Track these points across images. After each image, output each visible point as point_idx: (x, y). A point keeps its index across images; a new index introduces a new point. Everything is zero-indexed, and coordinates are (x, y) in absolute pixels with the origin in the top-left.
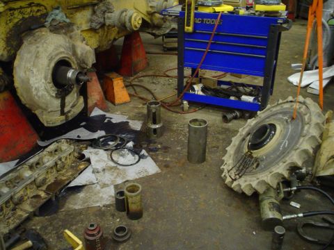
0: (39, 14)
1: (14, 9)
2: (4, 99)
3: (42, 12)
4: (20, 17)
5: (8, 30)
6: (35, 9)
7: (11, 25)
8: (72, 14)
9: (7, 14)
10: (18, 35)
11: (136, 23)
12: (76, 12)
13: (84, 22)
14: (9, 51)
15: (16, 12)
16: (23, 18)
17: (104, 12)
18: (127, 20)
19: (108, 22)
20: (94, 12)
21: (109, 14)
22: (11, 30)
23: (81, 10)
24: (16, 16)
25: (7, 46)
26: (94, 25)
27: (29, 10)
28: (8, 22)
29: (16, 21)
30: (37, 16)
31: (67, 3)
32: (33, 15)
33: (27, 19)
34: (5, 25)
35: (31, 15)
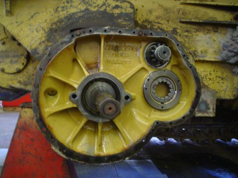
0: (117, 11)
3: (124, 11)
4: (82, 7)
7: (63, 14)
8: (188, 31)
13: (211, 51)
14: (46, 48)
16: (87, 9)
22: (60, 21)
24: (74, 4)
25: (48, 41)
29: (73, 10)
30: (113, 14)
31: (181, 12)
32: (105, 10)
33: (92, 13)
34: (52, 12)
35: (102, 9)
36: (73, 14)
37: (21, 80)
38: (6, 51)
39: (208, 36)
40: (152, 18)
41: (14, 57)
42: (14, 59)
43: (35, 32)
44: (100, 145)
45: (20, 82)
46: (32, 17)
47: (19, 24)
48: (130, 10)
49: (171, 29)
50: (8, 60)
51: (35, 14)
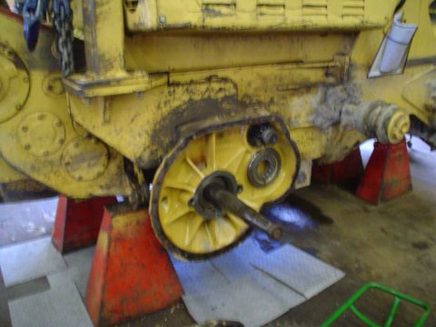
0: (221, 95)
1: (178, 84)
2: (138, 223)
3: (227, 94)
4: (186, 98)
5: (159, 118)
6: (215, 86)
7: (165, 110)
8: (284, 98)
9: (162, 93)
10: (176, 127)
11: (397, 133)
12: (293, 95)
13: (303, 114)
14: (152, 153)
15: (179, 90)
16: (191, 100)
17: (343, 101)
18: (380, 125)
19: (345, 119)
20: (324, 100)
21: (351, 107)
22: (164, 119)
23: (303, 93)
24: (177, 96)
25: (153, 144)
26: (319, 121)
27: (203, 87)
28: (162, 105)
29: (176, 103)
30: (217, 99)
31: (278, 79)
32: (209, 96)
33: (196, 102)
34: (154, 110)
35: (206, 96)
36: (177, 108)
37: (103, 184)
38: (81, 154)
39: (301, 99)
40: (251, 91)
41: (91, 158)
42: (92, 162)
43: (138, 137)
44: (215, 240)
45: (101, 187)
46: (133, 120)
47: (119, 132)
48: (233, 91)
49: (268, 100)
50: (85, 164)
51: (135, 116)
